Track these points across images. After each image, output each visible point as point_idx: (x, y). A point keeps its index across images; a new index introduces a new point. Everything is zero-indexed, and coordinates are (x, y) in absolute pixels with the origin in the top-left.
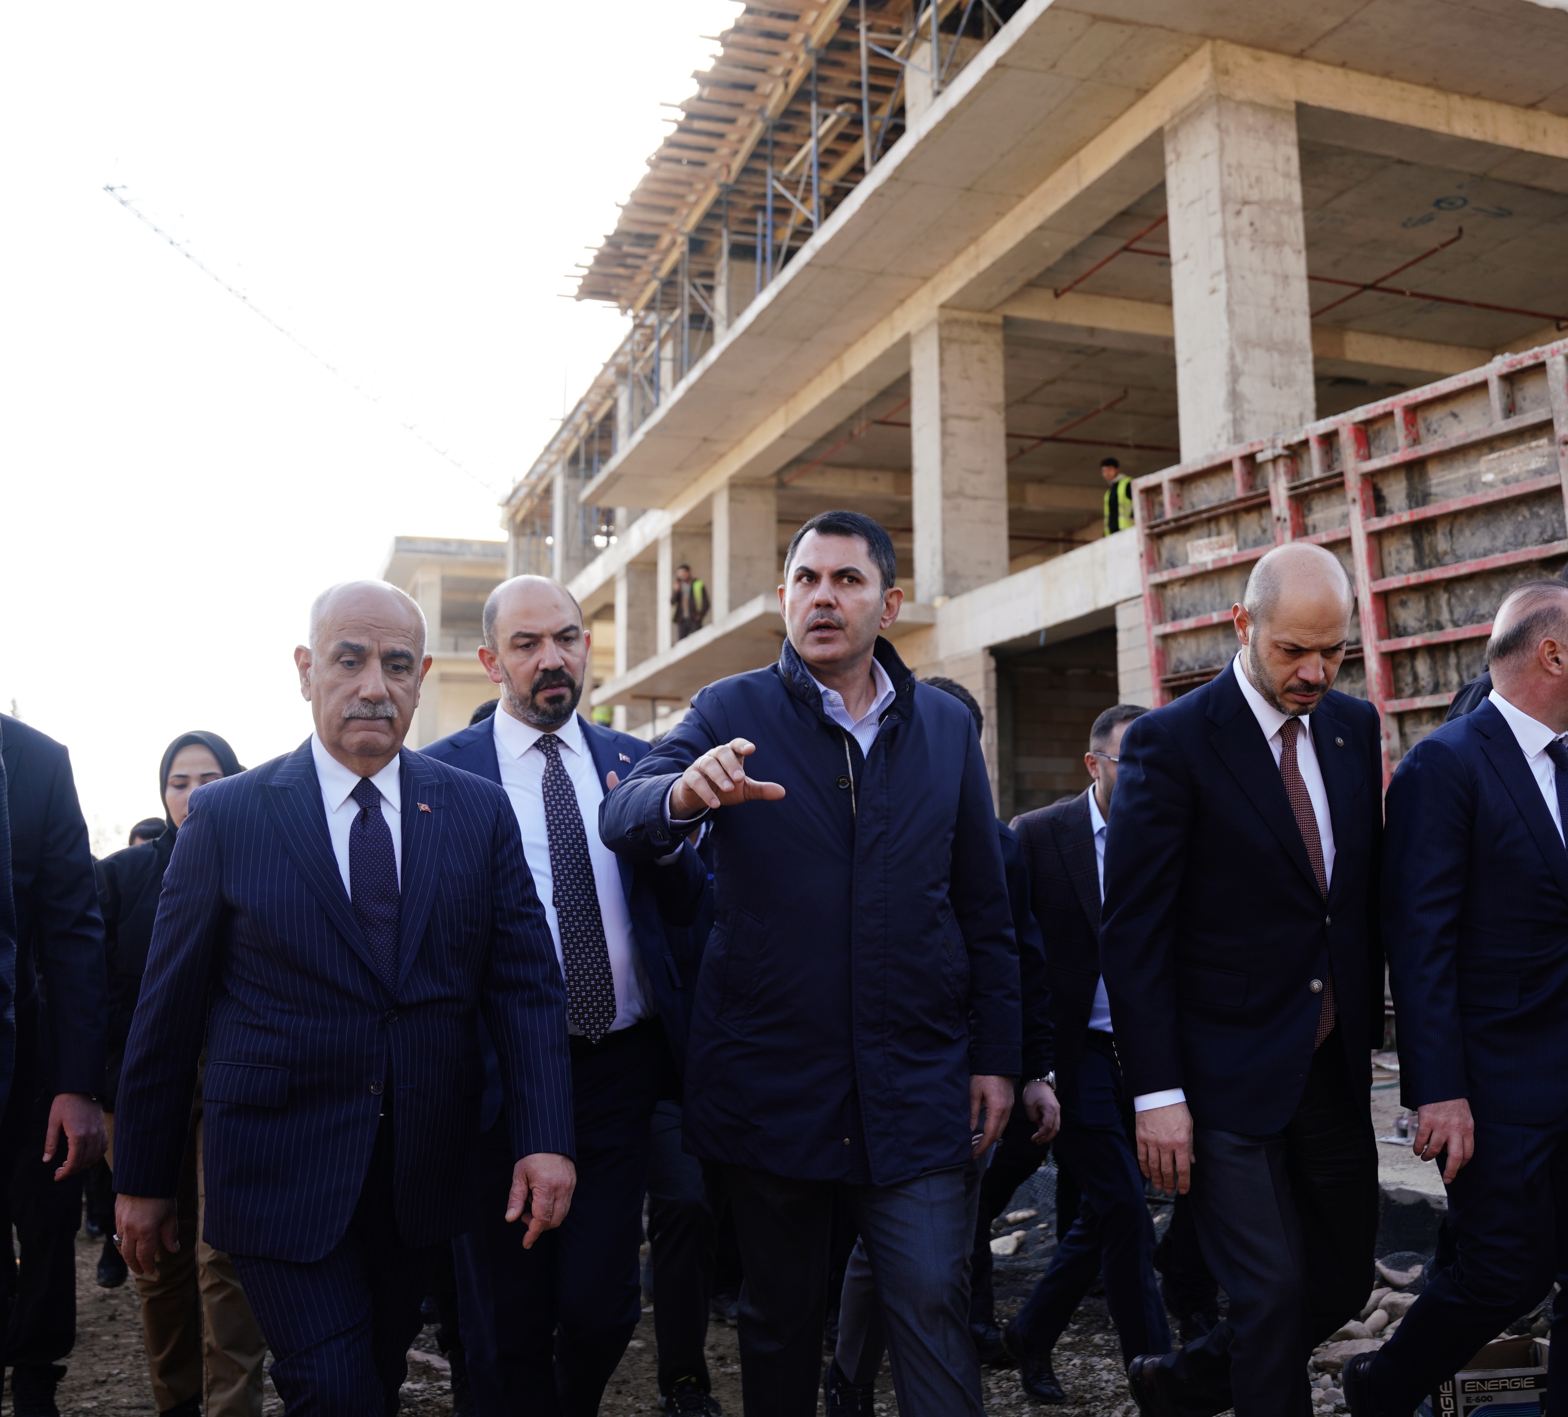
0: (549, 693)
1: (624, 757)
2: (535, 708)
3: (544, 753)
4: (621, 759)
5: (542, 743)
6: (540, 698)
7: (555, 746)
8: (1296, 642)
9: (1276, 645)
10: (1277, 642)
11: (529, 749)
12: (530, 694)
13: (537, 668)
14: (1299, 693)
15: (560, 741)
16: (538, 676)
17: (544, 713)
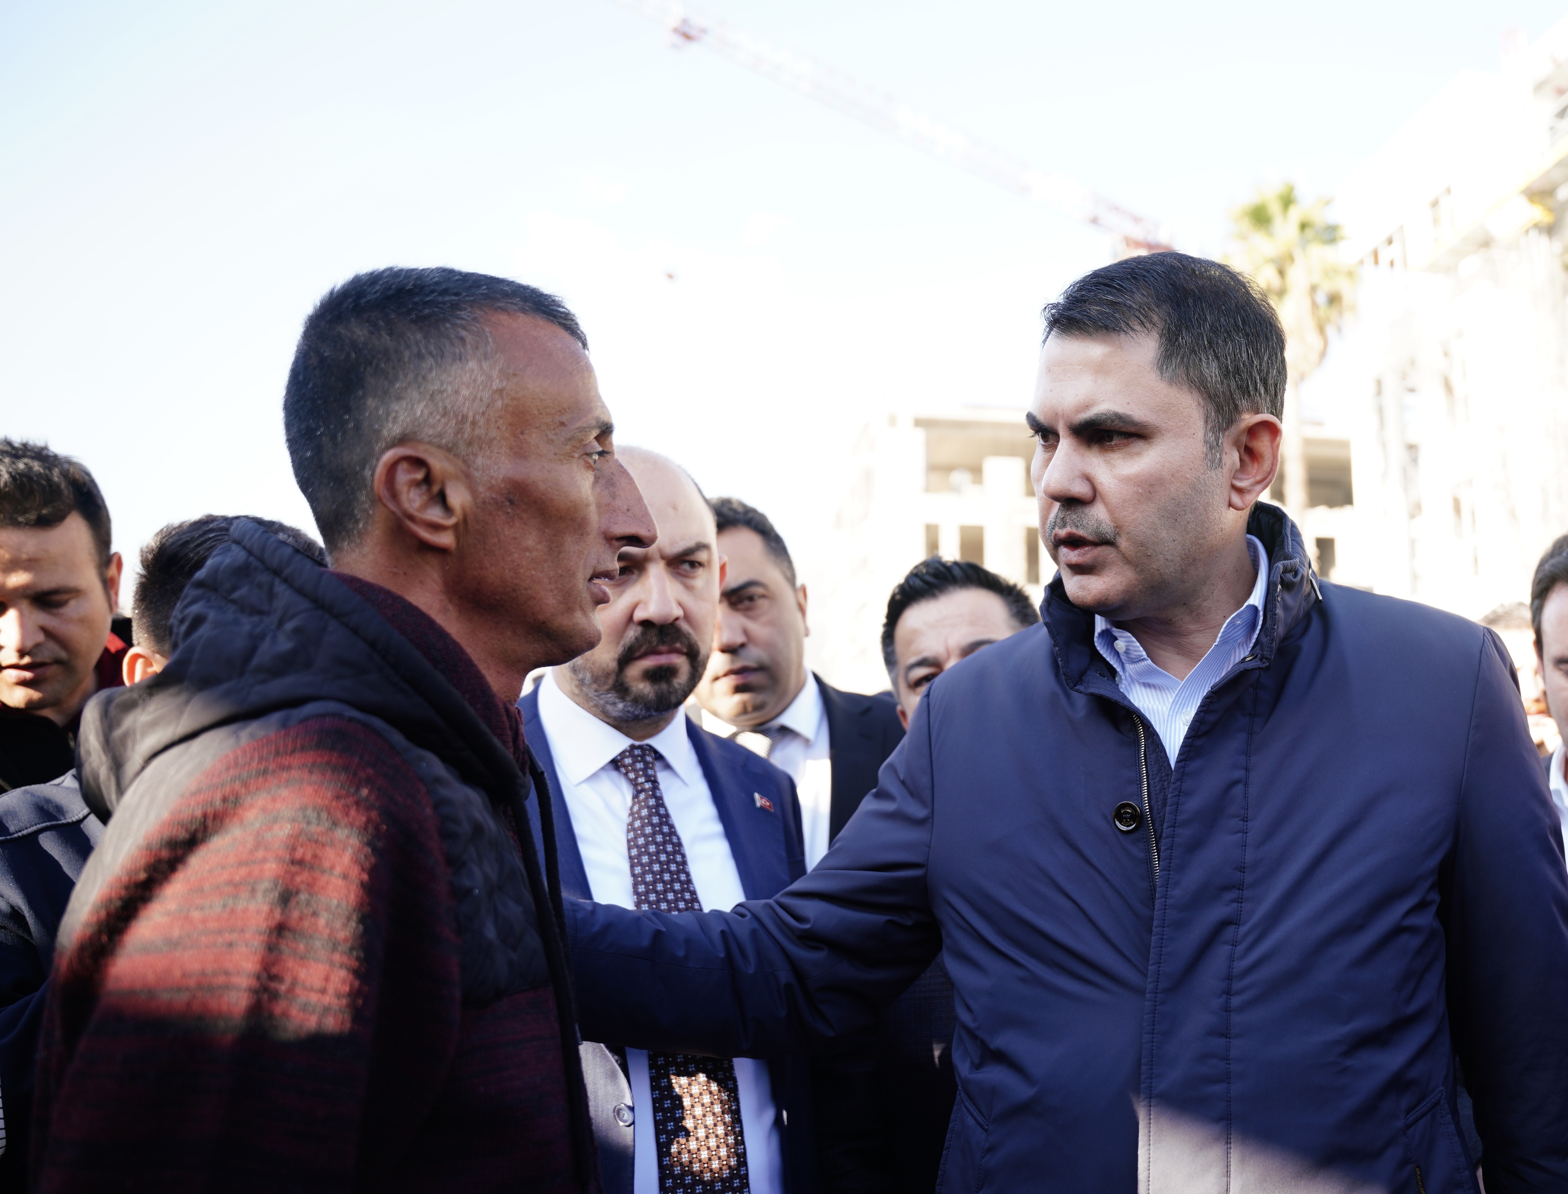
0: (648, 663)
1: (763, 801)
2: (621, 689)
3: (630, 780)
4: (758, 804)
5: (628, 761)
6: (635, 670)
7: (652, 768)
11: (603, 769)
12: (613, 665)
13: (630, 618)
15: (659, 757)
16: (632, 633)
17: (637, 700)
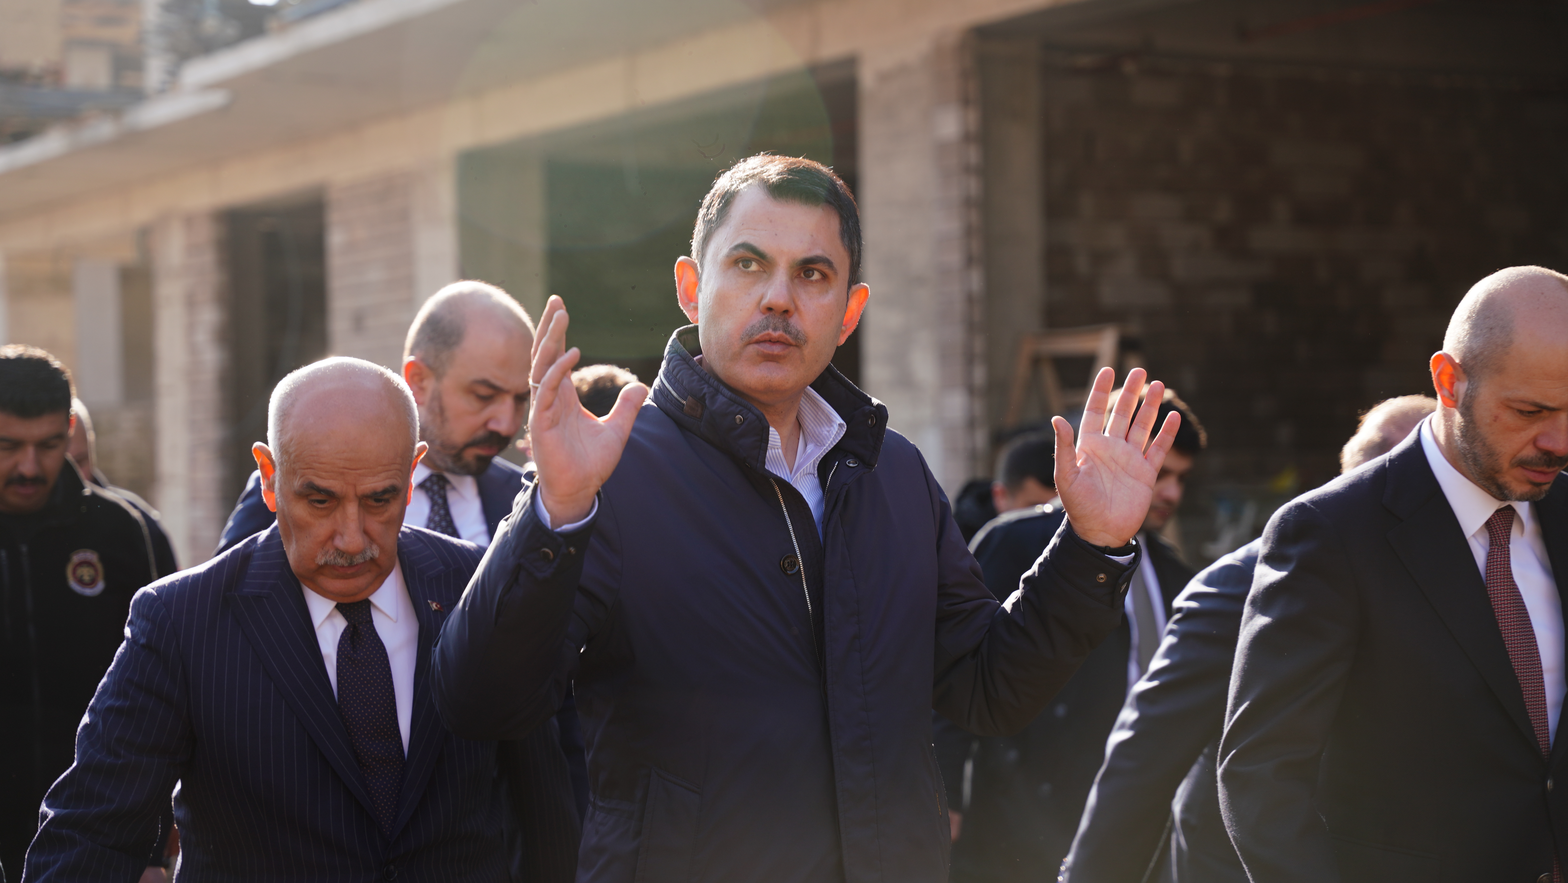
8: (1539, 399)
9: (1507, 404)
10: (1509, 400)
13: (485, 425)
14: (1535, 468)
16: (482, 433)
